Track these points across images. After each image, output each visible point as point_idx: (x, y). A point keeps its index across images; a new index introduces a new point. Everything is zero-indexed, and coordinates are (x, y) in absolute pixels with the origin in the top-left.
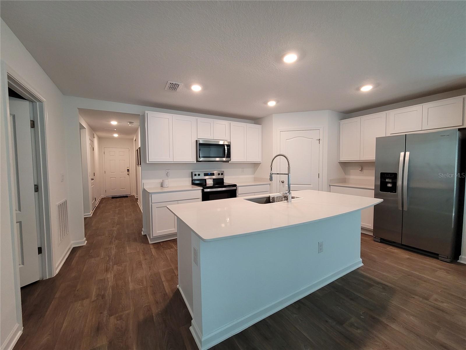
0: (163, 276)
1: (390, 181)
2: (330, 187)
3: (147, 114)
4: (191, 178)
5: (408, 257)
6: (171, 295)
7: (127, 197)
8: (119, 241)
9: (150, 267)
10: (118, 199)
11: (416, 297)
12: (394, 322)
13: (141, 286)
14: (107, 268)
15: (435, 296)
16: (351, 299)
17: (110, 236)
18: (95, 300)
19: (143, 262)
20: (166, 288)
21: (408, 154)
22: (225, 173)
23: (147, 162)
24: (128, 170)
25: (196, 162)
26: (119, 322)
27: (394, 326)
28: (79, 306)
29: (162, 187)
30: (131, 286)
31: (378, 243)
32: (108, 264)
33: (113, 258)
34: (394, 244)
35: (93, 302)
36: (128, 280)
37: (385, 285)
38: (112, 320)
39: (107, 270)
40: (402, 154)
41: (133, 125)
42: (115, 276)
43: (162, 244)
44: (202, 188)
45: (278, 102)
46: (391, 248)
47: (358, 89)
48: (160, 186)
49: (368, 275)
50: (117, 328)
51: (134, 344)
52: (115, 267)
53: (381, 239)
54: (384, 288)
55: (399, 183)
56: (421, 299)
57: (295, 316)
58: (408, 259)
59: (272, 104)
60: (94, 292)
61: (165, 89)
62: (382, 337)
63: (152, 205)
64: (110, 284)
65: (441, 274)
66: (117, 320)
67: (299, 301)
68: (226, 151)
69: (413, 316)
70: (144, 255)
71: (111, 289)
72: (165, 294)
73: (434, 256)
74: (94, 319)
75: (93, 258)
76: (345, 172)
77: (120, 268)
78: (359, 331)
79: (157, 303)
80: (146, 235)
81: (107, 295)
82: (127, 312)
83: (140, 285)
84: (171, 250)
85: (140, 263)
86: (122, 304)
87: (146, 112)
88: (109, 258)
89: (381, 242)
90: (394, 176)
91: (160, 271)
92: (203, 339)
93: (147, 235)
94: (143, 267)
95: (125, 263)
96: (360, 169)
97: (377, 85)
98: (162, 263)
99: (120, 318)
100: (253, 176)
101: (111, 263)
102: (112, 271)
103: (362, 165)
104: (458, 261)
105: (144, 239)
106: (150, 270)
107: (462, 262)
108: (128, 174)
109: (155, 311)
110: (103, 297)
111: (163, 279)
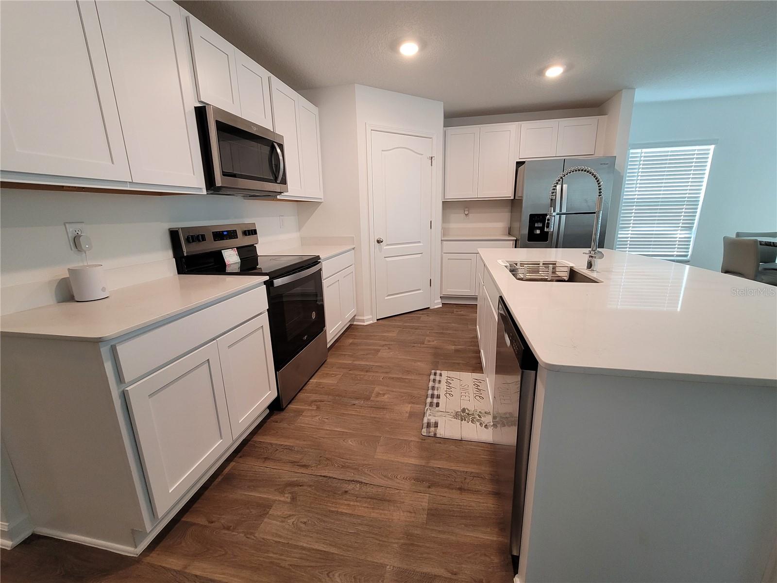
1: (541, 225)
21: (565, 187)
25: (205, 192)
29: (73, 300)
40: (559, 187)
44: (267, 278)
68: (281, 164)
96: (467, 213)
97: (569, 68)
103: (469, 206)
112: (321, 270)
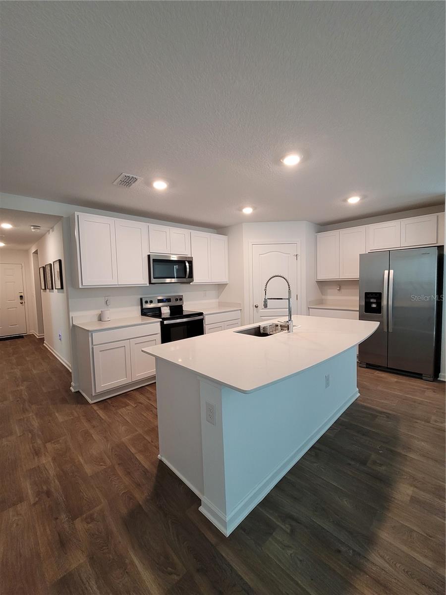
0: (131, 447)
1: (375, 301)
2: (309, 310)
3: (78, 216)
4: (140, 307)
5: (396, 380)
6: (155, 471)
7: (20, 337)
8: (38, 405)
9: (105, 437)
10: (8, 342)
11: (419, 421)
12: (410, 451)
13: (105, 467)
14: (35, 450)
15: (433, 418)
16: (363, 435)
17: (19, 399)
18: (37, 502)
19: (92, 431)
20: (142, 462)
21: (392, 272)
22: (184, 299)
23: (80, 287)
24: (21, 297)
25: (148, 285)
26: (90, 525)
27: (412, 455)
28: (14, 516)
29: (101, 320)
30: (88, 470)
31: (364, 369)
32: (34, 443)
33: (40, 433)
34: (379, 368)
35: (35, 504)
36: (79, 461)
37: (387, 413)
38: (79, 524)
39: (37, 453)
40: (386, 272)
41: (38, 231)
42: (54, 459)
43: (109, 401)
44: (161, 320)
45: (255, 208)
46: (378, 373)
47: (345, 200)
48: (97, 320)
49: (368, 405)
50: (93, 535)
51: (129, 550)
52: (49, 445)
53: (367, 364)
54: (388, 417)
55: (384, 303)
56: (423, 422)
57: (315, 465)
58: (397, 382)
59: (248, 211)
60: (29, 491)
61: (114, 183)
62: (405, 469)
63: (93, 348)
64: (52, 472)
65: (430, 393)
66: (88, 523)
67: (313, 447)
68: (188, 270)
69: (423, 441)
70: (89, 421)
71: (56, 481)
72: (146, 472)
73: (418, 376)
74: (48, 530)
75: (3, 438)
76: (323, 292)
77: (57, 446)
78: (384, 468)
79: (139, 485)
80: (79, 391)
81: (53, 490)
82: (98, 508)
83: (102, 465)
84: (127, 407)
85: (87, 434)
86: (85, 498)
87: (76, 213)
88: (32, 434)
89: (367, 368)
90: (378, 296)
91: (123, 439)
92: (227, 519)
93: (81, 391)
94: (95, 439)
95: (64, 438)
96: (338, 289)
97: (364, 197)
98: (122, 429)
99: (91, 519)
100: (217, 300)
101: (39, 441)
102: (46, 453)
103: (341, 284)
104: (438, 379)
105: (78, 398)
106: (107, 441)
107: (442, 379)
108: (21, 303)
109: (141, 497)
110: (48, 494)
111: (133, 450)
112: (203, 319)
